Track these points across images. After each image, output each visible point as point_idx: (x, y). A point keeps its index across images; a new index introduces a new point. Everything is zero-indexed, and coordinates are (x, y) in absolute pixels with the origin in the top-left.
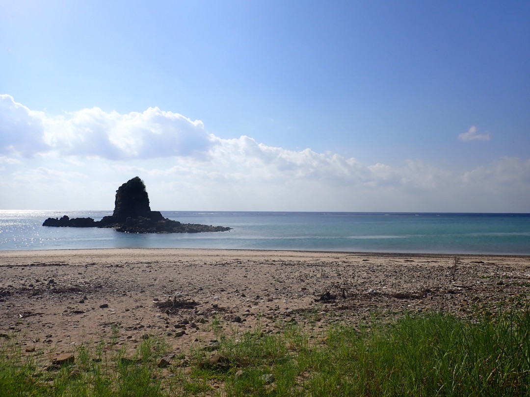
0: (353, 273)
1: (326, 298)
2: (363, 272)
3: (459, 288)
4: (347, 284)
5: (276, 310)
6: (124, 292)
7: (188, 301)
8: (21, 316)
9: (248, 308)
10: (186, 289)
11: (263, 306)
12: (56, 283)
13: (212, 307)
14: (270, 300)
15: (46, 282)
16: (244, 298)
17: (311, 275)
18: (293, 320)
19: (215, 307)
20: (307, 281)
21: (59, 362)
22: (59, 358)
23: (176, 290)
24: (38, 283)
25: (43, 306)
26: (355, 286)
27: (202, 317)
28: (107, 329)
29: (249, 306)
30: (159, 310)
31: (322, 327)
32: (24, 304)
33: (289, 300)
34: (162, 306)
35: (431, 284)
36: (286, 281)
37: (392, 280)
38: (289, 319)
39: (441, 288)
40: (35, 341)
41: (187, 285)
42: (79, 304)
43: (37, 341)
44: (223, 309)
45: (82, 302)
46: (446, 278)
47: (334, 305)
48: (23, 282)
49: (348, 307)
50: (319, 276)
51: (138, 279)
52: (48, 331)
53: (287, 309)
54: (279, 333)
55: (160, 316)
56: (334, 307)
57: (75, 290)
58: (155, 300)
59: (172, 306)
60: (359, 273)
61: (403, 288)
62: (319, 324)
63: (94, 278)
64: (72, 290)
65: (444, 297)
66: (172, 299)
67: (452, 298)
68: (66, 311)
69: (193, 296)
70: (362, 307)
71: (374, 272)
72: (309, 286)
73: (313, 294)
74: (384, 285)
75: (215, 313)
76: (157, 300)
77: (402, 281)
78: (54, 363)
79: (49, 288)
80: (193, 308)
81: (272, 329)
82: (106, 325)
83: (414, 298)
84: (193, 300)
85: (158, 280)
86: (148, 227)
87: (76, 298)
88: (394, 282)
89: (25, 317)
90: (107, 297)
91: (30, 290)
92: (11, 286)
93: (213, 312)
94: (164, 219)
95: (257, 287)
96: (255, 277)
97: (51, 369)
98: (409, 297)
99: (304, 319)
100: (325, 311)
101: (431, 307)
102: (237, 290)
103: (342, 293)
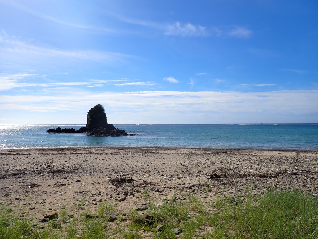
0: (231, 161)
1: (214, 177)
2: (237, 161)
3: (300, 171)
4: (227, 168)
5: (182, 184)
6: (90, 172)
7: (129, 178)
8: (30, 187)
9: (165, 183)
10: (127, 171)
11: (175, 182)
12: (51, 167)
13: (143, 182)
14: (178, 178)
15: (46, 166)
16: (163, 177)
17: (204, 162)
18: (193, 191)
19: (145, 182)
20: (202, 166)
21: (48, 217)
22: (48, 214)
23: (121, 171)
24: (41, 167)
25: (43, 181)
26: (232, 169)
27: (136, 188)
28: (79, 196)
30: (110, 184)
31: (212, 196)
32: (33, 180)
33: (191, 178)
34: (112, 181)
35: (281, 168)
36: (189, 166)
37: (256, 166)
38: (190, 190)
40: (36, 203)
41: (129, 168)
42: (64, 179)
43: (37, 203)
44: (149, 184)
45: (65, 178)
46: (291, 165)
47: (219, 182)
48: (33, 166)
49: (228, 183)
50: (209, 163)
51: (99, 164)
52: (44, 196)
53: (190, 184)
54: (184, 199)
55: (111, 188)
56: (219, 183)
57: (62, 171)
58: (109, 177)
59: (119, 181)
60: (234, 161)
61: (263, 171)
62: (210, 194)
63: (74, 164)
64: (60, 171)
65: (291, 177)
66: (119, 177)
67: (296, 177)
68: (56, 184)
69: (131, 175)
70: (237, 183)
71: (244, 160)
72: (203, 169)
73: (206, 175)
74: (251, 169)
75: (145, 186)
77: (263, 167)
78: (45, 217)
79: (47, 170)
80: (131, 183)
81: (180, 196)
82: (78, 193)
83: (270, 177)
84: (131, 178)
85: (111, 165)
86: (106, 134)
87: (62, 176)
88: (257, 167)
89: (32, 187)
90: (80, 176)
91: (36, 171)
92: (25, 169)
93: (143, 186)
94: (116, 129)
95: (170, 170)
96: (170, 164)
97: (43, 221)
98: (267, 177)
99: (201, 190)
100: (213, 185)
101: (283, 183)
102: (158, 172)
103: (224, 174)
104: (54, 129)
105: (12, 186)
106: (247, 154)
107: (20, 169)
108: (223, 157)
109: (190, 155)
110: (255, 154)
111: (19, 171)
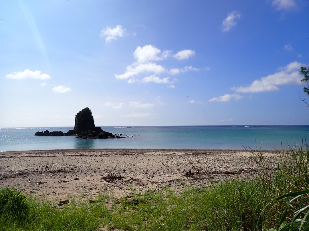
0: (207, 161)
1: (189, 174)
2: (212, 161)
4: (202, 167)
5: (162, 180)
6: (85, 172)
7: (118, 176)
8: (37, 184)
10: (117, 170)
11: (156, 178)
12: (49, 168)
13: (130, 179)
14: (160, 175)
15: (45, 168)
16: (147, 175)
17: (183, 163)
18: (170, 184)
19: (132, 179)
20: (181, 165)
21: (62, 202)
22: (62, 201)
23: (112, 171)
24: (40, 168)
25: (46, 179)
26: (206, 168)
27: (125, 184)
28: (81, 189)
29: (149, 178)
30: (104, 181)
32: (37, 178)
33: (170, 175)
34: (105, 179)
35: (245, 167)
36: (170, 166)
39: (251, 169)
41: (117, 168)
43: (49, 194)
44: (135, 180)
45: (65, 177)
47: (192, 178)
48: (32, 167)
49: (199, 178)
50: (188, 163)
51: (91, 165)
52: (53, 190)
54: (162, 190)
55: (105, 183)
57: (60, 171)
59: (110, 178)
60: (210, 161)
61: (231, 169)
63: (69, 165)
65: (250, 173)
66: (110, 175)
67: (254, 173)
68: (58, 181)
69: (120, 174)
70: (206, 178)
71: (218, 160)
72: (181, 168)
73: (183, 172)
74: (221, 168)
75: (132, 182)
76: (102, 176)
77: (232, 166)
78: (60, 202)
79: (47, 170)
80: (120, 179)
81: (159, 188)
82: (79, 187)
83: (234, 174)
84: (121, 176)
85: (102, 166)
86: (94, 136)
87: (62, 175)
88: (227, 166)
89: (40, 184)
90: (77, 175)
91: (37, 171)
92: (26, 170)
93: (131, 181)
94: (103, 132)
95: (154, 169)
96: (153, 164)
97: (59, 205)
98: (232, 173)
99: (176, 184)
100: (187, 180)
101: (241, 178)
102: (143, 171)
103: (197, 171)
104: (42, 132)
105: (22, 183)
106: (224, 155)
107: (22, 170)
108: (201, 158)
109: (173, 156)
110: (231, 155)
111: (22, 171)
